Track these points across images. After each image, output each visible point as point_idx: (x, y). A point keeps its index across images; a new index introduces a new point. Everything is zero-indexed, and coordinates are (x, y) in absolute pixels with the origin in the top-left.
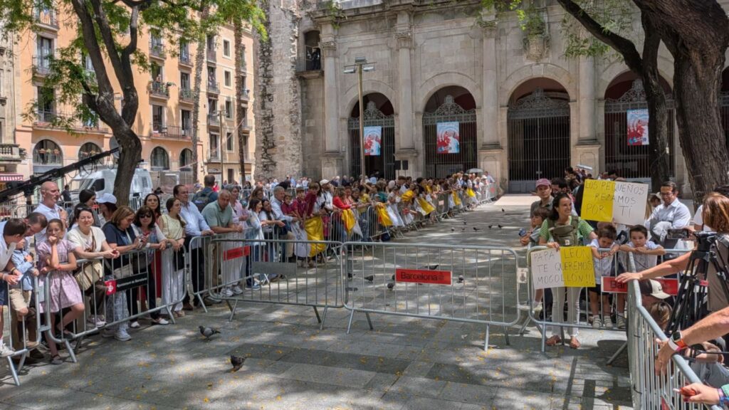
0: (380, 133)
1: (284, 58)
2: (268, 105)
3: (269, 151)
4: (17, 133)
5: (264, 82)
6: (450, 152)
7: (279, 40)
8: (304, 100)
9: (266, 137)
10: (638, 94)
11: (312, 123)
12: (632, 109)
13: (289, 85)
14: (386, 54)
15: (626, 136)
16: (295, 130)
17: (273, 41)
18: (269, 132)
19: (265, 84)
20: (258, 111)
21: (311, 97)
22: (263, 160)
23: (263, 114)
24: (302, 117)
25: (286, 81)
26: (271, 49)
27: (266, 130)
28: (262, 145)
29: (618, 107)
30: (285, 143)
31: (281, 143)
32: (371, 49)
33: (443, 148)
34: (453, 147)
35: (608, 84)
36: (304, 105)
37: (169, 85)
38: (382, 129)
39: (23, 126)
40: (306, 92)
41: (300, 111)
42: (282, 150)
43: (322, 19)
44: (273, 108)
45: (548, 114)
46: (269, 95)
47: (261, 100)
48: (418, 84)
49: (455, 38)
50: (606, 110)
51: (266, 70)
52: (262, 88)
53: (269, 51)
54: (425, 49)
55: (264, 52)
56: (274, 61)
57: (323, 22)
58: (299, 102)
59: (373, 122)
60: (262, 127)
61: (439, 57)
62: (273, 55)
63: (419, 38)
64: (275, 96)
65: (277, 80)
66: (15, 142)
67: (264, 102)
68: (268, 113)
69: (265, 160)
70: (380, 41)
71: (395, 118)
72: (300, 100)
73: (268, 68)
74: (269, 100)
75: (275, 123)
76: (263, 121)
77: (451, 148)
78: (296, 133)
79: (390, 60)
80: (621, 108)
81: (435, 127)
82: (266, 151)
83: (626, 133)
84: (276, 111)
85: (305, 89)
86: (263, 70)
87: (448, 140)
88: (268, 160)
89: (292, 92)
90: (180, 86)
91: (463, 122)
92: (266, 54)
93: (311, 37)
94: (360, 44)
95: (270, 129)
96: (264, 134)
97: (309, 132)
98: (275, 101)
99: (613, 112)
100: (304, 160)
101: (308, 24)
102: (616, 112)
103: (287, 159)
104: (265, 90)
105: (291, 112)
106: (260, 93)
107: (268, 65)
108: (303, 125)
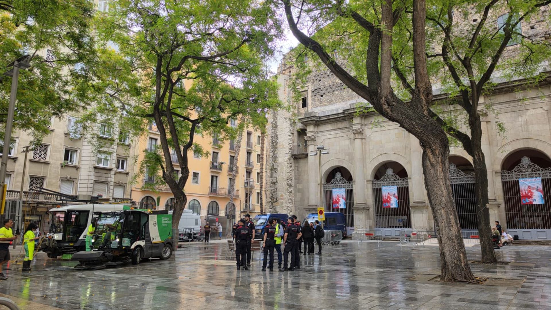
0: (345, 193)
1: (285, 146)
2: (274, 175)
3: (274, 204)
4: (132, 192)
5: (273, 161)
6: (392, 207)
7: (282, 135)
8: (296, 172)
9: (272, 195)
10: (526, 167)
11: (300, 186)
12: (523, 178)
13: (287, 163)
14: (347, 142)
15: (520, 197)
16: (290, 190)
17: (279, 136)
18: (274, 192)
19: (273, 162)
20: (268, 179)
21: (300, 170)
22: (270, 210)
23: (271, 180)
24: (295, 182)
25: (285, 160)
26: (277, 141)
27: (273, 191)
28: (270, 200)
29: (512, 176)
30: (284, 199)
31: (282, 199)
32: (337, 139)
33: (387, 204)
34: (394, 203)
35: (501, 160)
36: (296, 174)
37: (222, 163)
38: (346, 190)
39: (136, 188)
40: (297, 167)
41: (293, 179)
42: (282, 203)
43: (307, 123)
44: (277, 177)
45: (460, 181)
46: (276, 169)
47: (270, 172)
48: (368, 161)
49: (392, 131)
50: (502, 179)
51: (274, 154)
52: (272, 164)
53: (276, 143)
54: (372, 138)
55: (273, 143)
56: (279, 148)
57: (307, 124)
58: (293, 173)
59: (340, 186)
60: (271, 189)
61: (381, 143)
62: (278, 144)
63: (368, 131)
64: (279, 169)
65: (280, 160)
66: (131, 197)
67: (272, 173)
68: (274, 180)
69: (272, 210)
70: (343, 134)
71: (353, 183)
72: (294, 172)
73: (275, 153)
74: (275, 171)
75: (278, 186)
76: (271, 185)
77: (392, 204)
78: (291, 192)
79: (350, 146)
80: (514, 177)
81: (380, 190)
82: (272, 204)
83: (520, 195)
84: (279, 179)
85: (297, 165)
86: (272, 153)
87: (390, 199)
88: (273, 210)
89: (289, 166)
90: (229, 164)
91: (400, 186)
92: (275, 144)
93: (302, 133)
94: (331, 136)
95: (275, 190)
96: (271, 193)
97: (299, 192)
98: (279, 172)
99: (508, 180)
100: (295, 211)
101: (299, 126)
102: (510, 180)
103: (284, 209)
104: (273, 165)
105: (288, 180)
106: (270, 168)
107: (275, 151)
108: (295, 187)
